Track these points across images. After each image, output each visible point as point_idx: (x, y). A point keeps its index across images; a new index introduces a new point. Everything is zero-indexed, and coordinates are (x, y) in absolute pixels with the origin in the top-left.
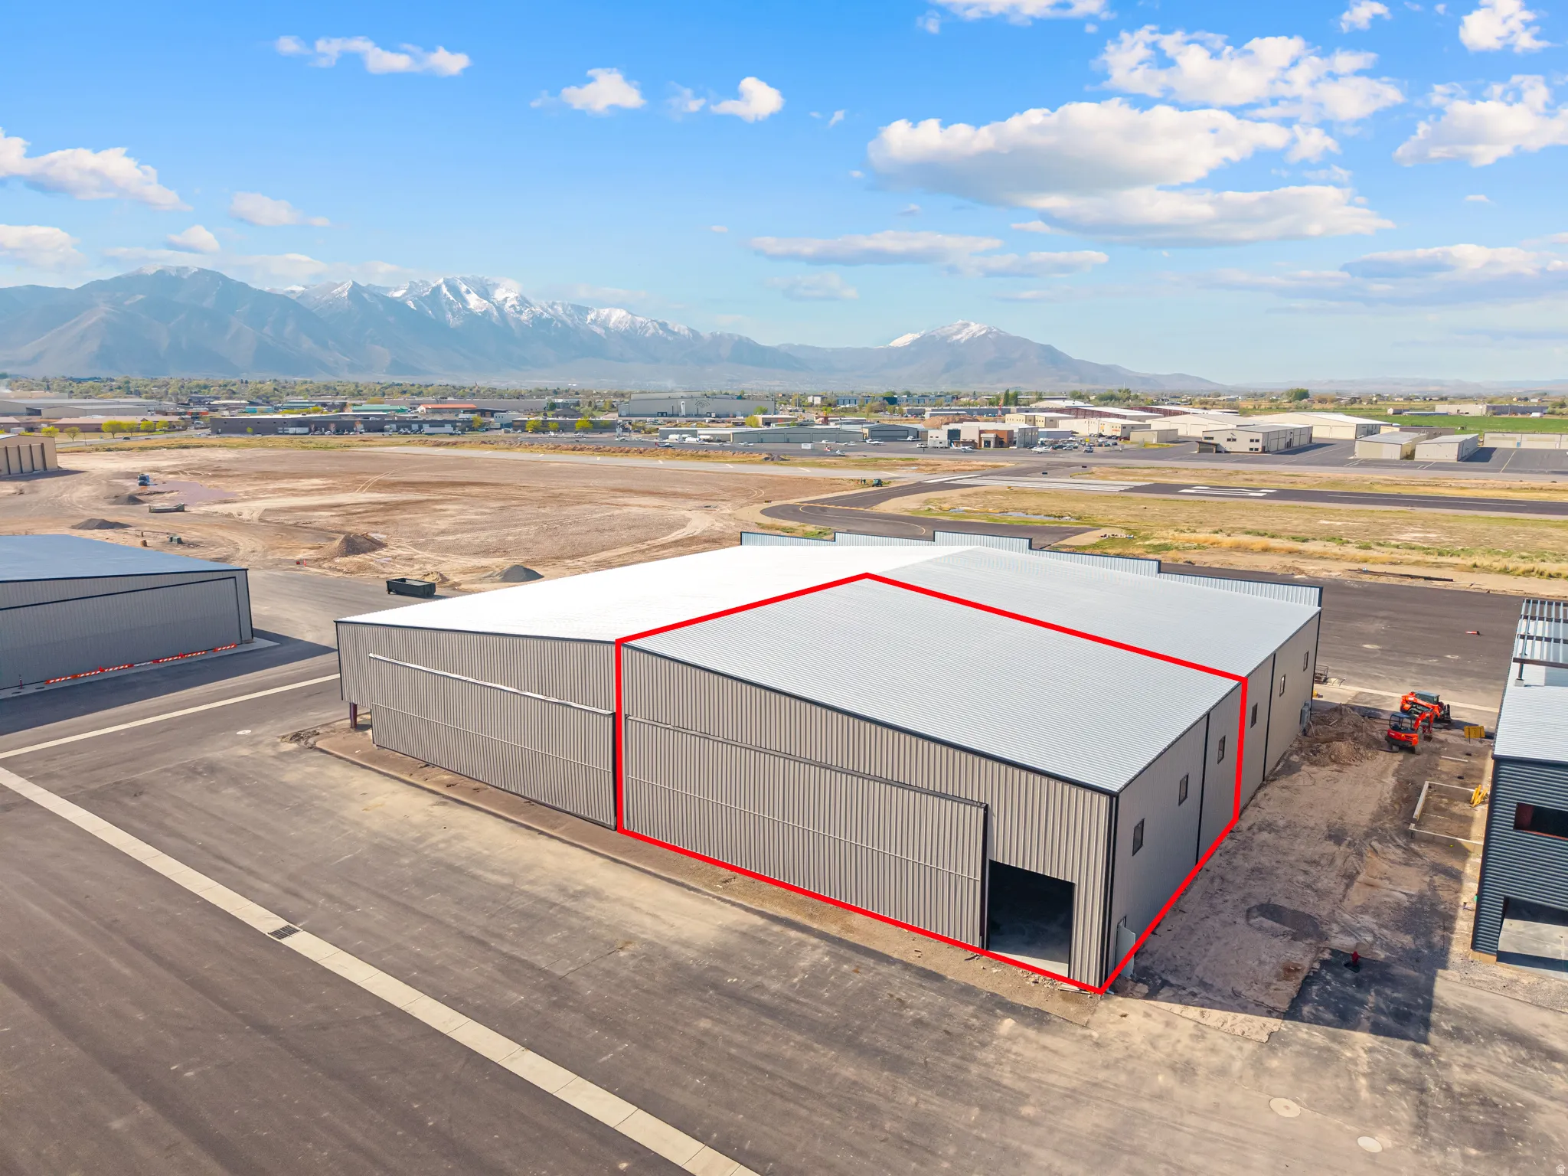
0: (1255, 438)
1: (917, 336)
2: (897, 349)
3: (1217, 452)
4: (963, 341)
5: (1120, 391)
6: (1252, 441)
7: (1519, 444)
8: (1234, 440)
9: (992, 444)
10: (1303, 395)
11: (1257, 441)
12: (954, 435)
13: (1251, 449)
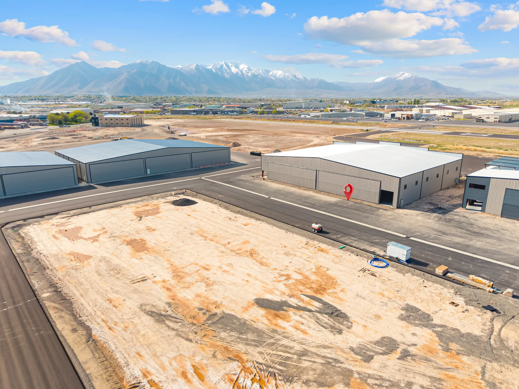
0: (496, 117)
1: (385, 78)
2: (377, 82)
3: (482, 122)
4: (402, 80)
6: (495, 118)
8: (489, 118)
9: (405, 119)
11: (497, 118)
12: (393, 116)
13: (495, 121)
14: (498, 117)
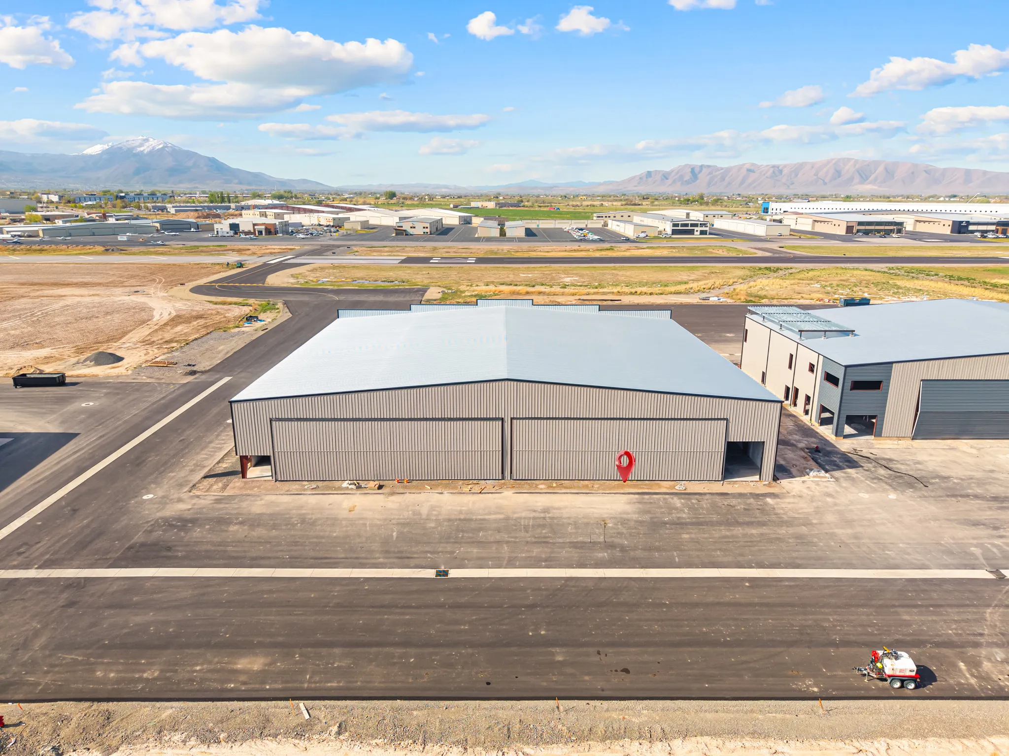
0: (425, 226)
1: (106, 147)
2: (91, 156)
3: (406, 235)
4: (145, 152)
5: (285, 192)
6: (424, 228)
7: (538, 226)
8: (414, 227)
9: (264, 233)
10: (392, 195)
11: (427, 228)
12: (234, 227)
13: (424, 233)
14: (428, 225)
